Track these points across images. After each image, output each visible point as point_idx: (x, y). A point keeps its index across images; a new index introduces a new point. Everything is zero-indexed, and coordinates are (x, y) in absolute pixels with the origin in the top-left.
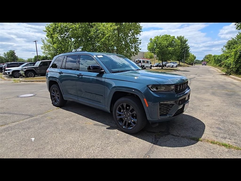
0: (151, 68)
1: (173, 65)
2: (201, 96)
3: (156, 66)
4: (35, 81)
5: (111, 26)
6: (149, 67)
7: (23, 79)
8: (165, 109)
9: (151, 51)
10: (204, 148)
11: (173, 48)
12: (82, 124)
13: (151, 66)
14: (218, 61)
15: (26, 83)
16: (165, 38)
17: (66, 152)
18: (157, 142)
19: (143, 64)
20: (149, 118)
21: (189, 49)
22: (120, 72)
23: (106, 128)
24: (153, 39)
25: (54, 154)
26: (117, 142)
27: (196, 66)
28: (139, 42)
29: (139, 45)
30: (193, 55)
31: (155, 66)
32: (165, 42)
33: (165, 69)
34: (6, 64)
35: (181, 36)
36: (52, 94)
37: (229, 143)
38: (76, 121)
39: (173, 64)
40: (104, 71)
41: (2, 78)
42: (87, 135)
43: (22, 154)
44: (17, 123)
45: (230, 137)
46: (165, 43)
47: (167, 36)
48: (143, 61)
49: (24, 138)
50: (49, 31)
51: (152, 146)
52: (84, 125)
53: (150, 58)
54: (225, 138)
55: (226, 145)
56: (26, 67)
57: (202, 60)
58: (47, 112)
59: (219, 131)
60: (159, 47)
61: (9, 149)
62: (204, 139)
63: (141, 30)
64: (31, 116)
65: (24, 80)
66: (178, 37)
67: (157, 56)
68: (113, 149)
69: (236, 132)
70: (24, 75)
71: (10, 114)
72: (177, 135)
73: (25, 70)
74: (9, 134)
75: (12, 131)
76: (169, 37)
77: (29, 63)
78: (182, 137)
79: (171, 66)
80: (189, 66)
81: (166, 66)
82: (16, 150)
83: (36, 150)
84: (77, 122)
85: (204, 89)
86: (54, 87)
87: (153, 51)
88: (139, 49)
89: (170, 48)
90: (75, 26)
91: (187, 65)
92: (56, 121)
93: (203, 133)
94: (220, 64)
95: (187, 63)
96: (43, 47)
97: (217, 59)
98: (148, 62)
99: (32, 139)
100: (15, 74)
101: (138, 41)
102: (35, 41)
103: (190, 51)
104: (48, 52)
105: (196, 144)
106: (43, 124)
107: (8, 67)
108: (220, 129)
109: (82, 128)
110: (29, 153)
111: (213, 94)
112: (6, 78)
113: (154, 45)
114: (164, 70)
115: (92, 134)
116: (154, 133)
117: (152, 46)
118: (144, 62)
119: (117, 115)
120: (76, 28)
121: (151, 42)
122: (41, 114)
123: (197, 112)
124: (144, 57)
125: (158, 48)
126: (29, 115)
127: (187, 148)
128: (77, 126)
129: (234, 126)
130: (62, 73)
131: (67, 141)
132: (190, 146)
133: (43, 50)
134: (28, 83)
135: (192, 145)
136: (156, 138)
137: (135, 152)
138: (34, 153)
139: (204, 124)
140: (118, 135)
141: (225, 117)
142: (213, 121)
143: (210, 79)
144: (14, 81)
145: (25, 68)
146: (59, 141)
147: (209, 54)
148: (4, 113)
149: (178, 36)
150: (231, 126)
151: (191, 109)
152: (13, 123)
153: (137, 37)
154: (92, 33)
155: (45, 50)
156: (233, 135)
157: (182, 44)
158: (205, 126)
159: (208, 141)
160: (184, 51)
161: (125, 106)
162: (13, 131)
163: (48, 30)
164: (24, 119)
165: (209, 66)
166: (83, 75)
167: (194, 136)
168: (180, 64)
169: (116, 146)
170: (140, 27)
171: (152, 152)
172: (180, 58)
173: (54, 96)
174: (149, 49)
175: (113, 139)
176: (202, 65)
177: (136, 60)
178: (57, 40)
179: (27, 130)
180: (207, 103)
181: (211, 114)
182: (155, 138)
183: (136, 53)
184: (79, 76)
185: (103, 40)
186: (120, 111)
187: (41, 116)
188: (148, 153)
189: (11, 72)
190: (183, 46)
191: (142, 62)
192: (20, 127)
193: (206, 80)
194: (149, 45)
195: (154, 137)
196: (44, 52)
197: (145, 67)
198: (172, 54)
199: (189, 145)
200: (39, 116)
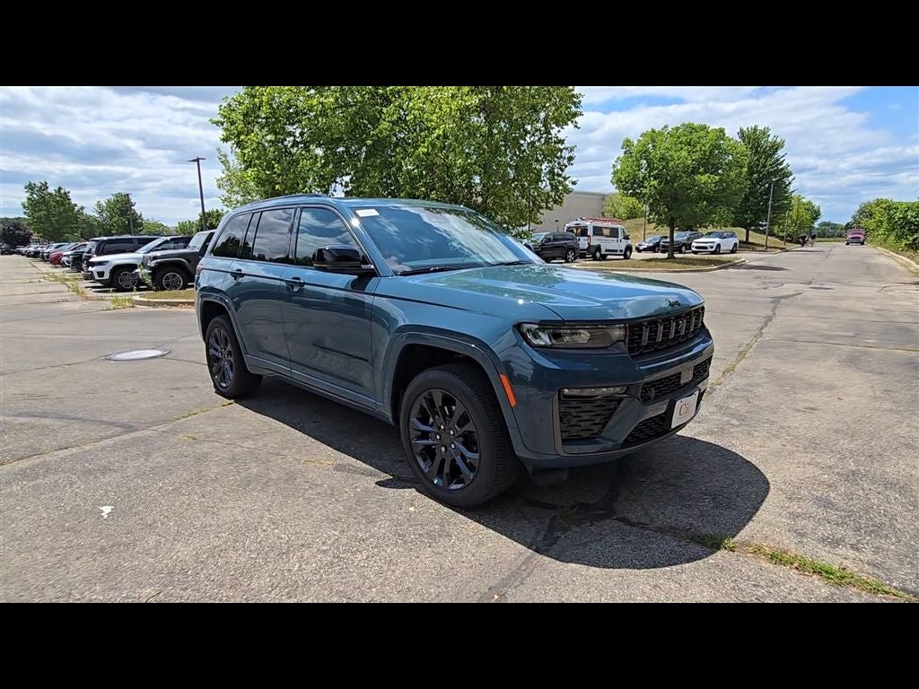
0: (626, 257)
1: (719, 245)
2: (793, 371)
3: (652, 249)
4: (184, 303)
5: (453, 95)
6: (621, 251)
7: (144, 297)
8: (585, 416)
9: (626, 189)
10: (733, 579)
11: (717, 178)
12: (296, 462)
13: (629, 248)
14: (904, 227)
15: (151, 309)
16: (684, 139)
17: (202, 562)
18: (551, 545)
19: (595, 241)
20: (521, 452)
21: (790, 178)
22: (435, 271)
23: (377, 483)
24: (636, 142)
25: (159, 566)
26: (400, 535)
27: (819, 246)
28: (566, 154)
29: (566, 166)
30: (809, 203)
31: (645, 250)
32: (684, 153)
33: (681, 258)
34: (94, 243)
35: (755, 129)
36: (212, 351)
37: (846, 563)
38: (276, 452)
39: (717, 240)
40: (372, 267)
41: (78, 291)
42: (298, 505)
43: (53, 559)
44: (74, 450)
45: (858, 541)
46: (683, 156)
47: (692, 129)
48: (594, 227)
49: (78, 505)
50: (233, 123)
51: (529, 558)
52: (298, 467)
53: (629, 218)
54: (836, 543)
55: (827, 572)
56: (158, 254)
57: (848, 224)
58: (186, 415)
59: (821, 513)
60: (657, 174)
61: (17, 540)
62: (745, 544)
63: (577, 107)
64: (128, 428)
65: (146, 300)
66: (741, 130)
67: (651, 210)
68: (375, 562)
69: (893, 518)
70: (149, 281)
71: (62, 417)
72: (642, 521)
73: (153, 264)
74: (36, 488)
75: (47, 479)
76: (702, 133)
77: (169, 238)
78: (660, 530)
79: (712, 247)
80: (789, 246)
81: (688, 246)
82: (38, 546)
83: (102, 549)
84: (278, 454)
85: (818, 340)
86: (217, 325)
87: (634, 190)
88: (567, 182)
89: (704, 178)
90: (322, 99)
91: (781, 244)
92: (206, 447)
93: (750, 519)
94: (915, 240)
95: (781, 234)
96: (222, 179)
97: (899, 219)
98: (614, 233)
99: (103, 508)
100: (119, 280)
101: (561, 150)
102: (194, 161)
103: (791, 188)
104: (240, 198)
105: (706, 559)
106: (158, 458)
107: (99, 253)
108: (827, 504)
109: (290, 477)
110: (78, 559)
111: (852, 361)
112: (90, 293)
113: (639, 167)
114: (678, 263)
115: (318, 501)
116: (554, 507)
117: (629, 169)
118: (598, 231)
119: (413, 433)
120: (323, 106)
121: (625, 153)
122: (165, 422)
123: (756, 434)
124: (603, 214)
125: (655, 179)
126: (122, 426)
127: (664, 573)
128: (272, 470)
129: (893, 495)
130: (243, 275)
131: (220, 522)
132: (678, 567)
133: (225, 192)
134: (160, 309)
135: (687, 565)
136: (551, 529)
137: (451, 578)
138: (95, 560)
139: (767, 481)
140: (412, 509)
141: (870, 456)
142: (810, 471)
143: (861, 299)
144: (114, 302)
145: (155, 258)
146: (192, 522)
147: (878, 200)
148: (44, 415)
149: (745, 129)
150: (879, 493)
151: (734, 422)
152: (58, 452)
153: (561, 136)
154: (385, 125)
155: (231, 191)
156: (876, 531)
157: (758, 160)
158: (768, 492)
159: (758, 551)
160: (769, 187)
161: (438, 403)
162: (50, 479)
163: (229, 118)
164: (102, 438)
165: (873, 249)
166: (304, 284)
167: (707, 530)
168: (750, 240)
169: (389, 550)
170: (573, 95)
171: (520, 580)
172: (749, 216)
173: (218, 359)
174: (619, 182)
175: (387, 525)
176: (848, 244)
177: (567, 225)
178: (255, 154)
179: (96, 477)
180: (815, 397)
181: (814, 445)
182: (549, 527)
183: (557, 198)
184: (292, 287)
185: (422, 150)
186: (424, 420)
187: (162, 428)
188: (505, 583)
189: (107, 270)
190: (764, 166)
191: (590, 232)
192: (79, 467)
193: (845, 304)
194: (619, 167)
195: (547, 525)
196: (226, 200)
197: (603, 252)
198: (713, 200)
199: (675, 564)
200: (154, 428)
